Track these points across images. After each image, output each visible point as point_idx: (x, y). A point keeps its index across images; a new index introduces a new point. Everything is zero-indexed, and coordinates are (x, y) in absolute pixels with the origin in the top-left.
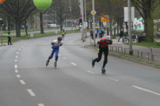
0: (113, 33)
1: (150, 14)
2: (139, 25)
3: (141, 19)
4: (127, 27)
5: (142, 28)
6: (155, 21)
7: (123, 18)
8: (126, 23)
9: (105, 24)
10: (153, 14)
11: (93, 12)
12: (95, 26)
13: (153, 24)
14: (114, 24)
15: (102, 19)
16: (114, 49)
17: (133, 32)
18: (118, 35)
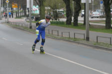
0: (20, 15)
1: (43, 4)
2: (36, 10)
3: (37, 6)
4: (29, 11)
5: (38, 12)
6: (46, 8)
7: (26, 6)
8: (28, 8)
9: (15, 9)
10: (45, 4)
11: (7, 1)
12: (9, 10)
13: (45, 10)
14: (20, 9)
15: (13, 5)
16: (20, 25)
17: (32, 14)
18: (23, 16)
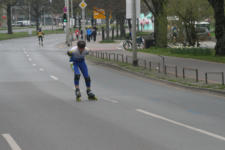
0: (111, 35)
2: (147, 23)
3: (150, 15)
4: (130, 26)
5: (151, 28)
6: (169, 18)
7: (125, 13)
8: (129, 20)
9: (99, 21)
10: (167, 8)
11: (83, 5)
12: (86, 25)
13: (166, 23)
14: (112, 22)
15: (96, 14)
16: (112, 57)
17: (138, 33)
18: (118, 37)
